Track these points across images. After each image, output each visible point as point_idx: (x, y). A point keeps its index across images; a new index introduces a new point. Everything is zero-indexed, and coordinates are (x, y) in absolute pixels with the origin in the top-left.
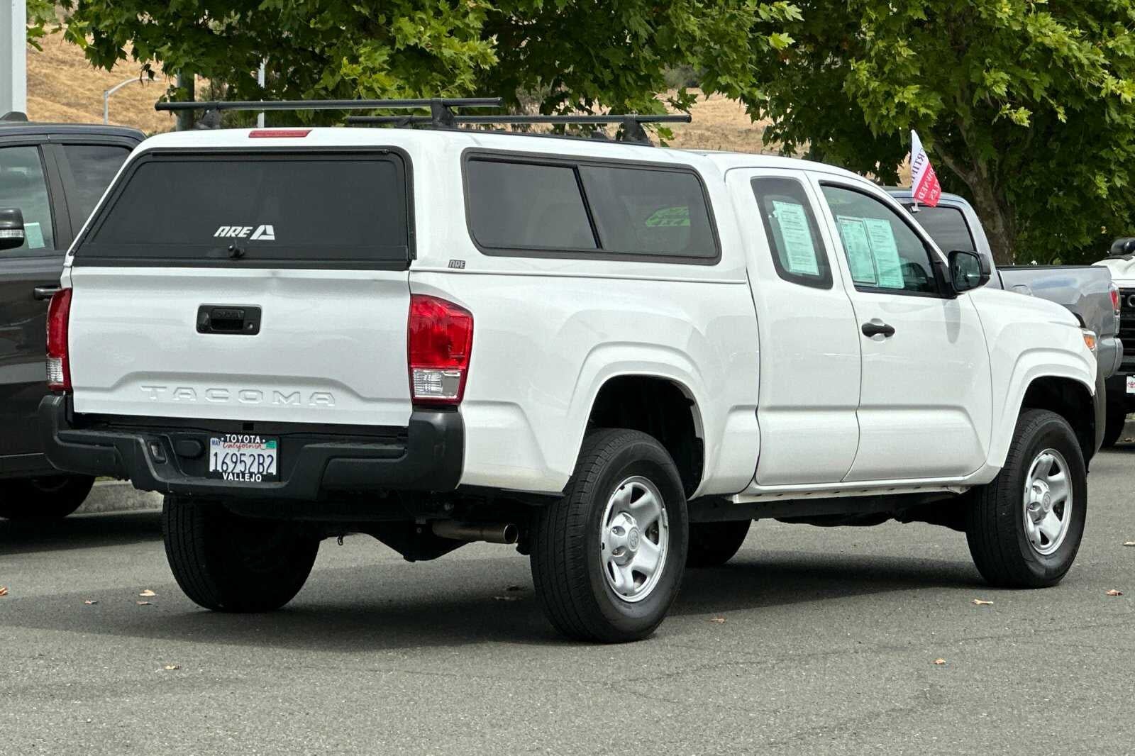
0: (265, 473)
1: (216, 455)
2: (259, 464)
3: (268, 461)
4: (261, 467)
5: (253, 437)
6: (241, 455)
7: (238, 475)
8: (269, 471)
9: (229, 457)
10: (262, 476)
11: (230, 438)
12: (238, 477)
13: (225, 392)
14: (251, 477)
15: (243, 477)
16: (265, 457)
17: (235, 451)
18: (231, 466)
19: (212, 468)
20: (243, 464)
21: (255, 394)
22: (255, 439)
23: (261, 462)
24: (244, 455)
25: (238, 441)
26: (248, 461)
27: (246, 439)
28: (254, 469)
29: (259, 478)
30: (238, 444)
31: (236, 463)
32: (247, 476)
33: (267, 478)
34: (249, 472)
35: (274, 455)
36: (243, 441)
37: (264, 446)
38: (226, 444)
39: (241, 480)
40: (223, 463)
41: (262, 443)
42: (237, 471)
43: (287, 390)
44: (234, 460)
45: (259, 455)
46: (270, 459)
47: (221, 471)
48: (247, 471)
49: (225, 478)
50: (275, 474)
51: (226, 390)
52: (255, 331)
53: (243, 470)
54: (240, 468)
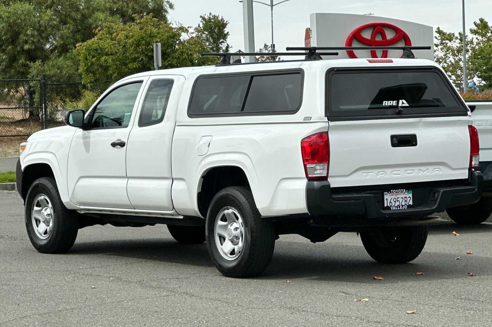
0: (408, 205)
1: (387, 199)
2: (405, 201)
3: (409, 199)
4: (406, 202)
5: (402, 190)
6: (397, 198)
7: (397, 207)
8: (409, 204)
9: (392, 200)
10: (407, 206)
11: (393, 191)
12: (397, 208)
13: (399, 172)
14: (402, 207)
15: (399, 207)
16: (408, 197)
17: (394, 197)
18: (394, 203)
19: (386, 205)
20: (398, 201)
21: (411, 171)
22: (403, 191)
23: (406, 200)
24: (399, 198)
25: (396, 192)
26: (401, 200)
27: (400, 191)
28: (403, 204)
29: (406, 207)
30: (396, 194)
31: (395, 202)
32: (401, 207)
33: (409, 206)
34: (401, 205)
35: (411, 197)
36: (398, 192)
37: (406, 193)
38: (391, 194)
39: (398, 209)
40: (390, 202)
41: (406, 192)
42: (396, 205)
43: (424, 168)
44: (395, 201)
45: (405, 197)
46: (409, 198)
47: (389, 206)
48: (400, 205)
49: (392, 209)
50: (412, 204)
51: (399, 171)
52: (416, 145)
53: (399, 204)
54: (397, 204)
